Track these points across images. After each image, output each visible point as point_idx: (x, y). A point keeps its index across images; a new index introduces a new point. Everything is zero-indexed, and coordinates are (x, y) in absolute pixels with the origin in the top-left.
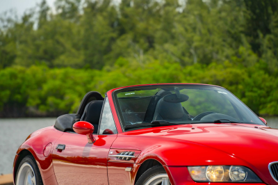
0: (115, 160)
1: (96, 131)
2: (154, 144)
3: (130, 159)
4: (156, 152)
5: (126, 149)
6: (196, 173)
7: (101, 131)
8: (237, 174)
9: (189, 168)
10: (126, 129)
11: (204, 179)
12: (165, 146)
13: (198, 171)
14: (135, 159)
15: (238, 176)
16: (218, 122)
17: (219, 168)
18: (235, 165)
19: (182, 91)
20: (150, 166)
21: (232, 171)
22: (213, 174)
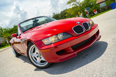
3: (24, 41)
9: (42, 40)
10: (23, 32)
11: (49, 43)
13: (46, 40)
17: (54, 36)
19: (37, 19)
21: (59, 35)
22: (52, 39)
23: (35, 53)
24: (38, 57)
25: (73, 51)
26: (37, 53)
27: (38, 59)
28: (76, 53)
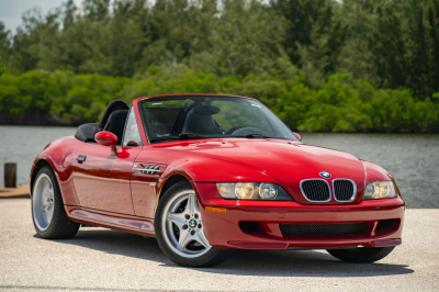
0: (140, 174)
1: (119, 142)
2: (181, 158)
3: (155, 173)
4: (184, 167)
5: (151, 163)
6: (224, 190)
7: (125, 144)
8: (268, 191)
9: (218, 185)
10: (152, 142)
11: (233, 197)
12: (193, 160)
13: (227, 188)
14: (160, 174)
15: (268, 193)
16: (250, 137)
17: (249, 185)
18: (265, 182)
20: (176, 181)
21: (263, 188)
22: (242, 191)
23: (182, 216)
24: (185, 227)
25: (281, 236)
26: (188, 217)
27: (184, 234)
28: (288, 243)
